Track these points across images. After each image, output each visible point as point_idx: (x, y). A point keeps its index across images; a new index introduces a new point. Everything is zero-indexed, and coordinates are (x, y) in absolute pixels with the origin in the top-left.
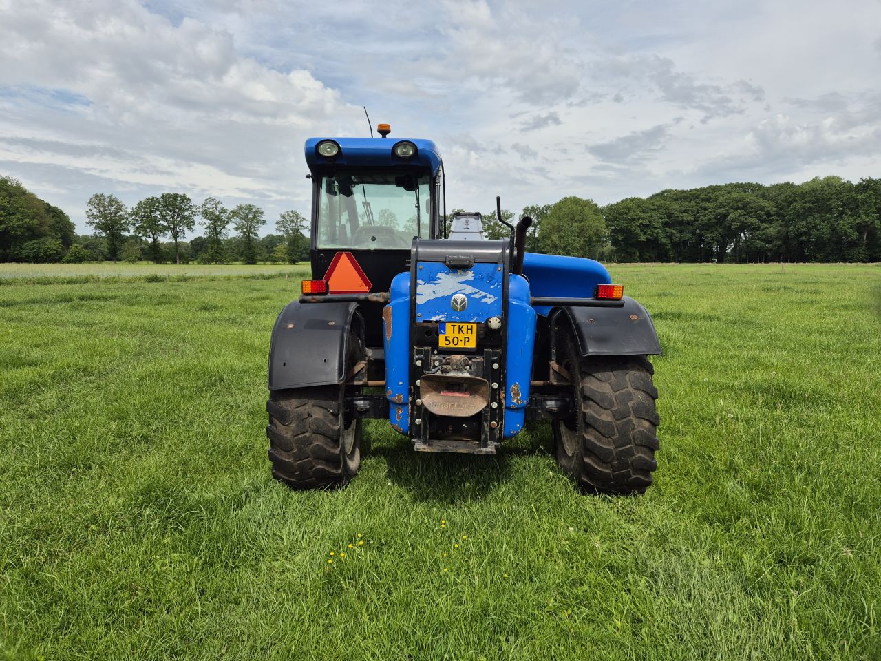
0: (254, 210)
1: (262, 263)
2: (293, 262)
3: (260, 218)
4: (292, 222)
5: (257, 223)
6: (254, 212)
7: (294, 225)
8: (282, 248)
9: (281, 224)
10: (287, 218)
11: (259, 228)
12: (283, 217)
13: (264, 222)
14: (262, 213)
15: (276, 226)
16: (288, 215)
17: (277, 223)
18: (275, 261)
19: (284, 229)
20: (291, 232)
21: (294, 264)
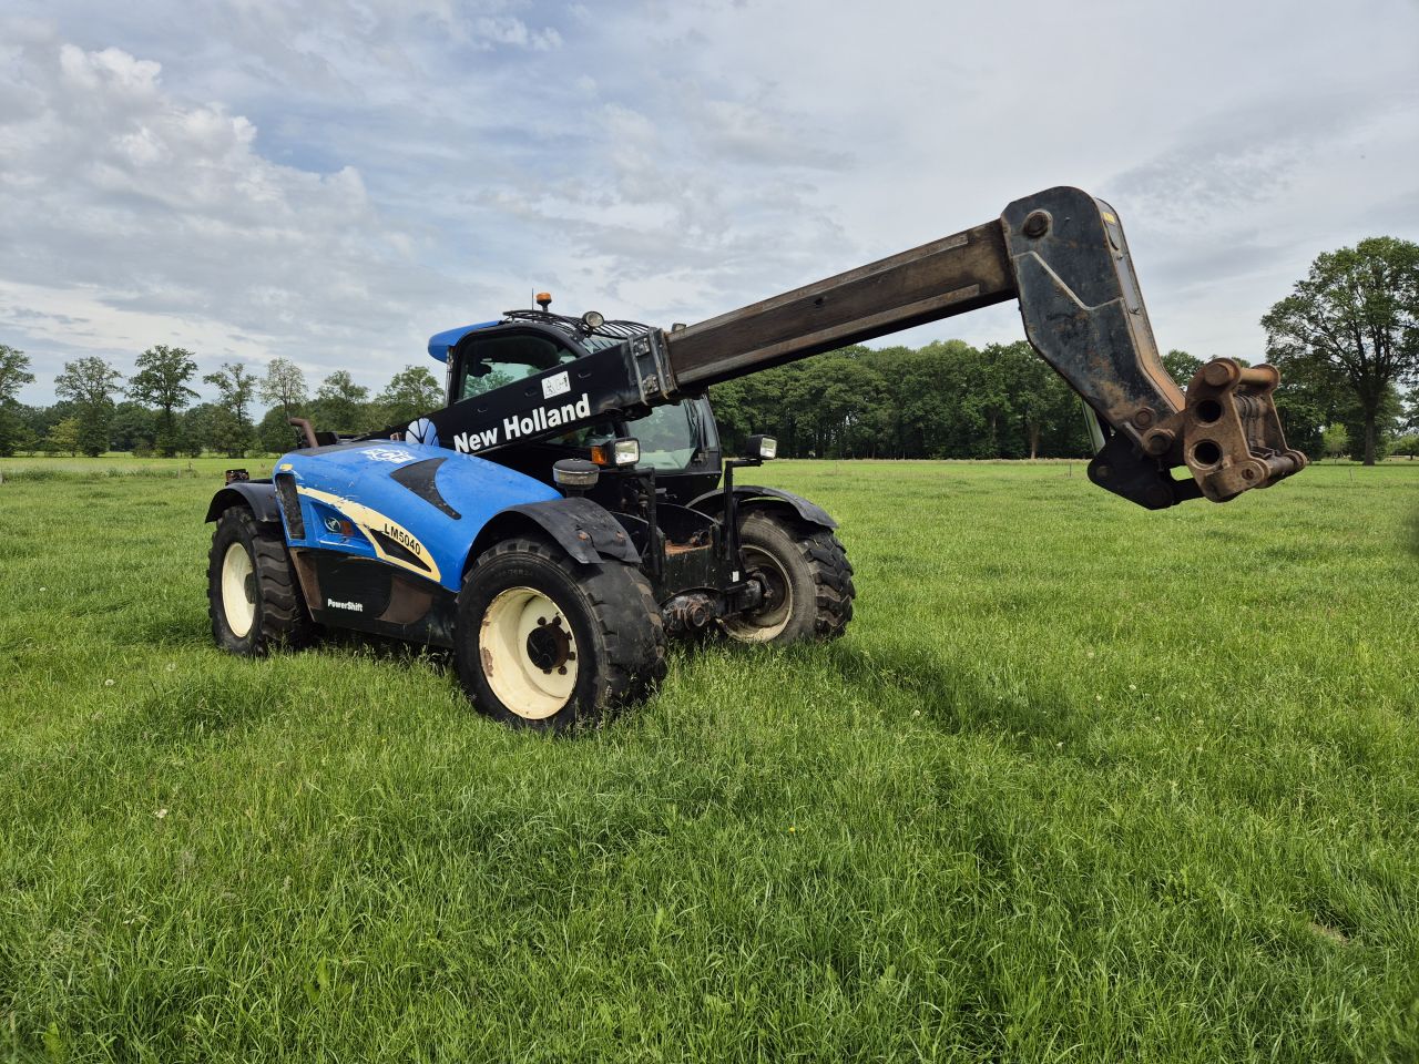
0: (8, 355)
1: (26, 453)
2: (94, 452)
3: (19, 370)
4: (90, 378)
5: (14, 379)
6: (7, 359)
7: (94, 383)
8: (69, 427)
9: (67, 381)
10: (80, 370)
11: (18, 389)
12: (71, 368)
13: (29, 378)
14: (25, 360)
15: (57, 385)
16: (82, 365)
17: (59, 380)
18: (52, 450)
19: (71, 391)
20: (87, 396)
21: (95, 456)
